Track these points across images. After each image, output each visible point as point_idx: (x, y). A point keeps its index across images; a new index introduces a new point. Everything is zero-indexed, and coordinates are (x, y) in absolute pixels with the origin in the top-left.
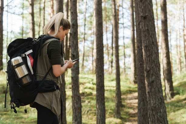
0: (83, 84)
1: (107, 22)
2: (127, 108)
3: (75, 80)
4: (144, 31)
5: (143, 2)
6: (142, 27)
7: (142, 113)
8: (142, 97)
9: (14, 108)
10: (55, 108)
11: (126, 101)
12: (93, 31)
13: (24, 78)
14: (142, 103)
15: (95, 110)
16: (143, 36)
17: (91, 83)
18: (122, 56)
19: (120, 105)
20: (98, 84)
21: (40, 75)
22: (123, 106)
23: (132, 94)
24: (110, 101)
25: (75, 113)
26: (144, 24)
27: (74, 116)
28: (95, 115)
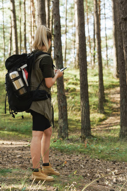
0: (66, 80)
1: (89, 14)
2: (110, 103)
3: (60, 80)
4: (125, 33)
5: (123, 3)
6: (123, 28)
7: (124, 109)
8: (124, 94)
9: (12, 113)
10: (47, 114)
11: (109, 96)
12: (74, 23)
13: (21, 90)
14: (124, 100)
15: (79, 106)
16: (124, 37)
17: (74, 79)
18: (104, 47)
19: (103, 100)
20: (82, 83)
21: (34, 86)
22: (106, 101)
23: (115, 89)
24: (94, 97)
25: (61, 111)
26: (125, 25)
27: (60, 114)
28: (79, 111)
